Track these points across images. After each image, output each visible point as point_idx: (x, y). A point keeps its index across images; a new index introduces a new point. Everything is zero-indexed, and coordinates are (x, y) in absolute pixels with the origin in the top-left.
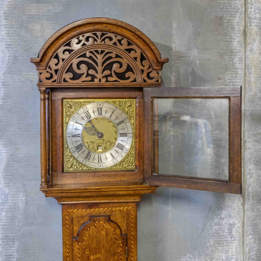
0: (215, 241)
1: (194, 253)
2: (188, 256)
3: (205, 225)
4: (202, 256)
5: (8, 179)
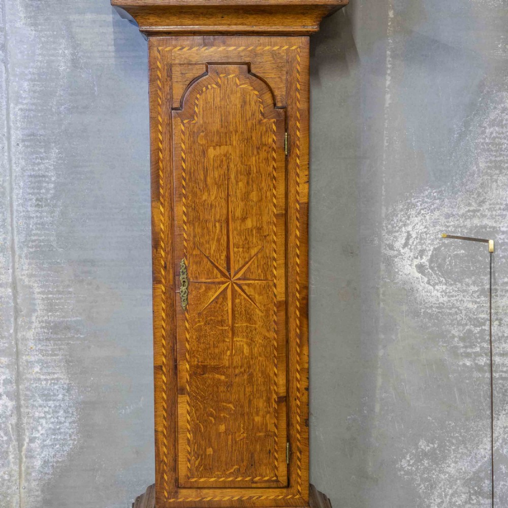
0: (491, 162)
1: (440, 187)
2: (427, 193)
3: (467, 124)
4: (460, 193)
5: (34, 9)
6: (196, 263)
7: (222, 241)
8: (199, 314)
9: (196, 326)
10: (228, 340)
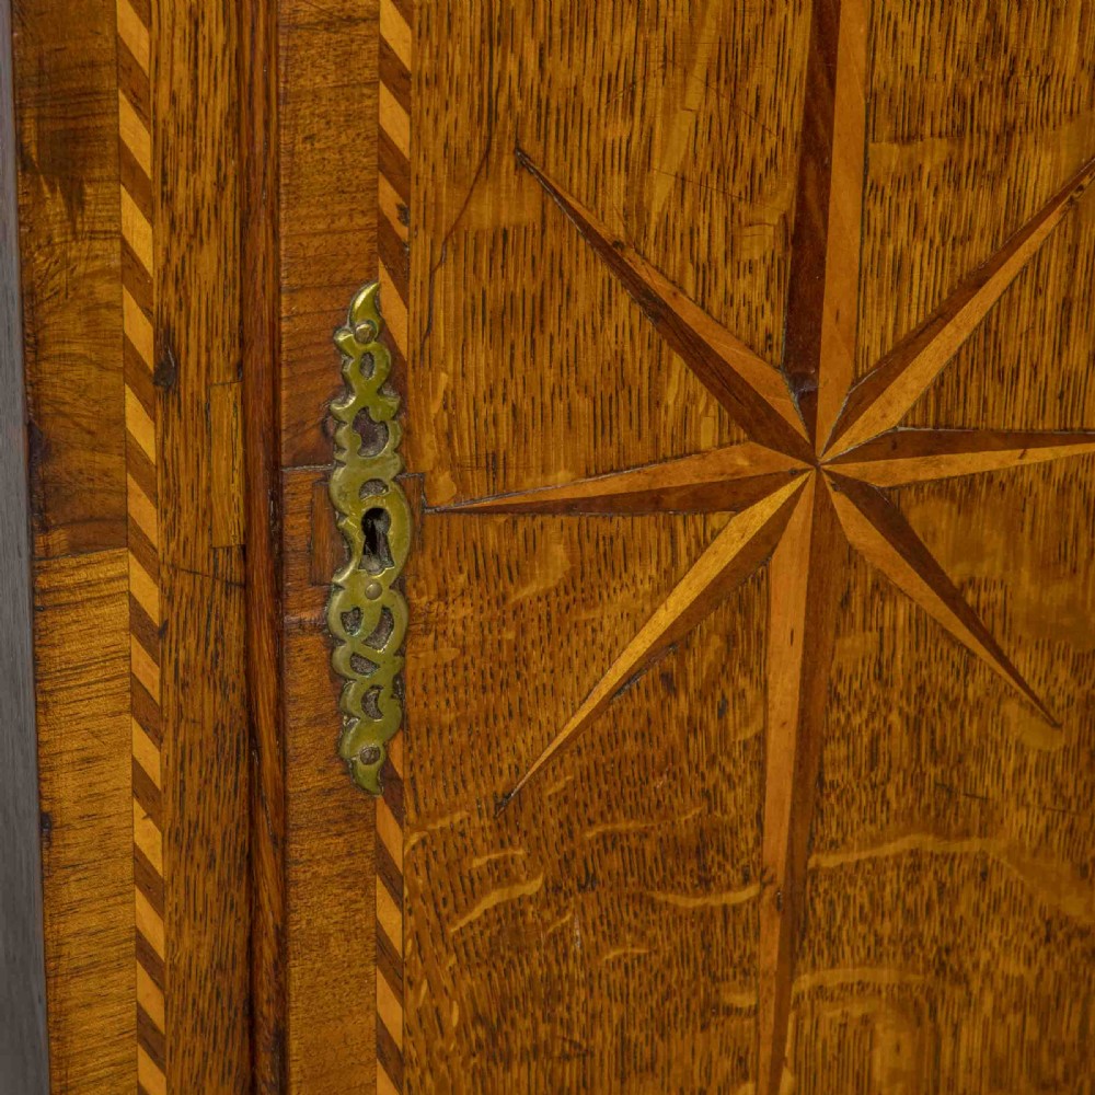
6: (497, 320)
7: (762, 76)
8: (506, 808)
9: (477, 913)
10: (744, 1000)
